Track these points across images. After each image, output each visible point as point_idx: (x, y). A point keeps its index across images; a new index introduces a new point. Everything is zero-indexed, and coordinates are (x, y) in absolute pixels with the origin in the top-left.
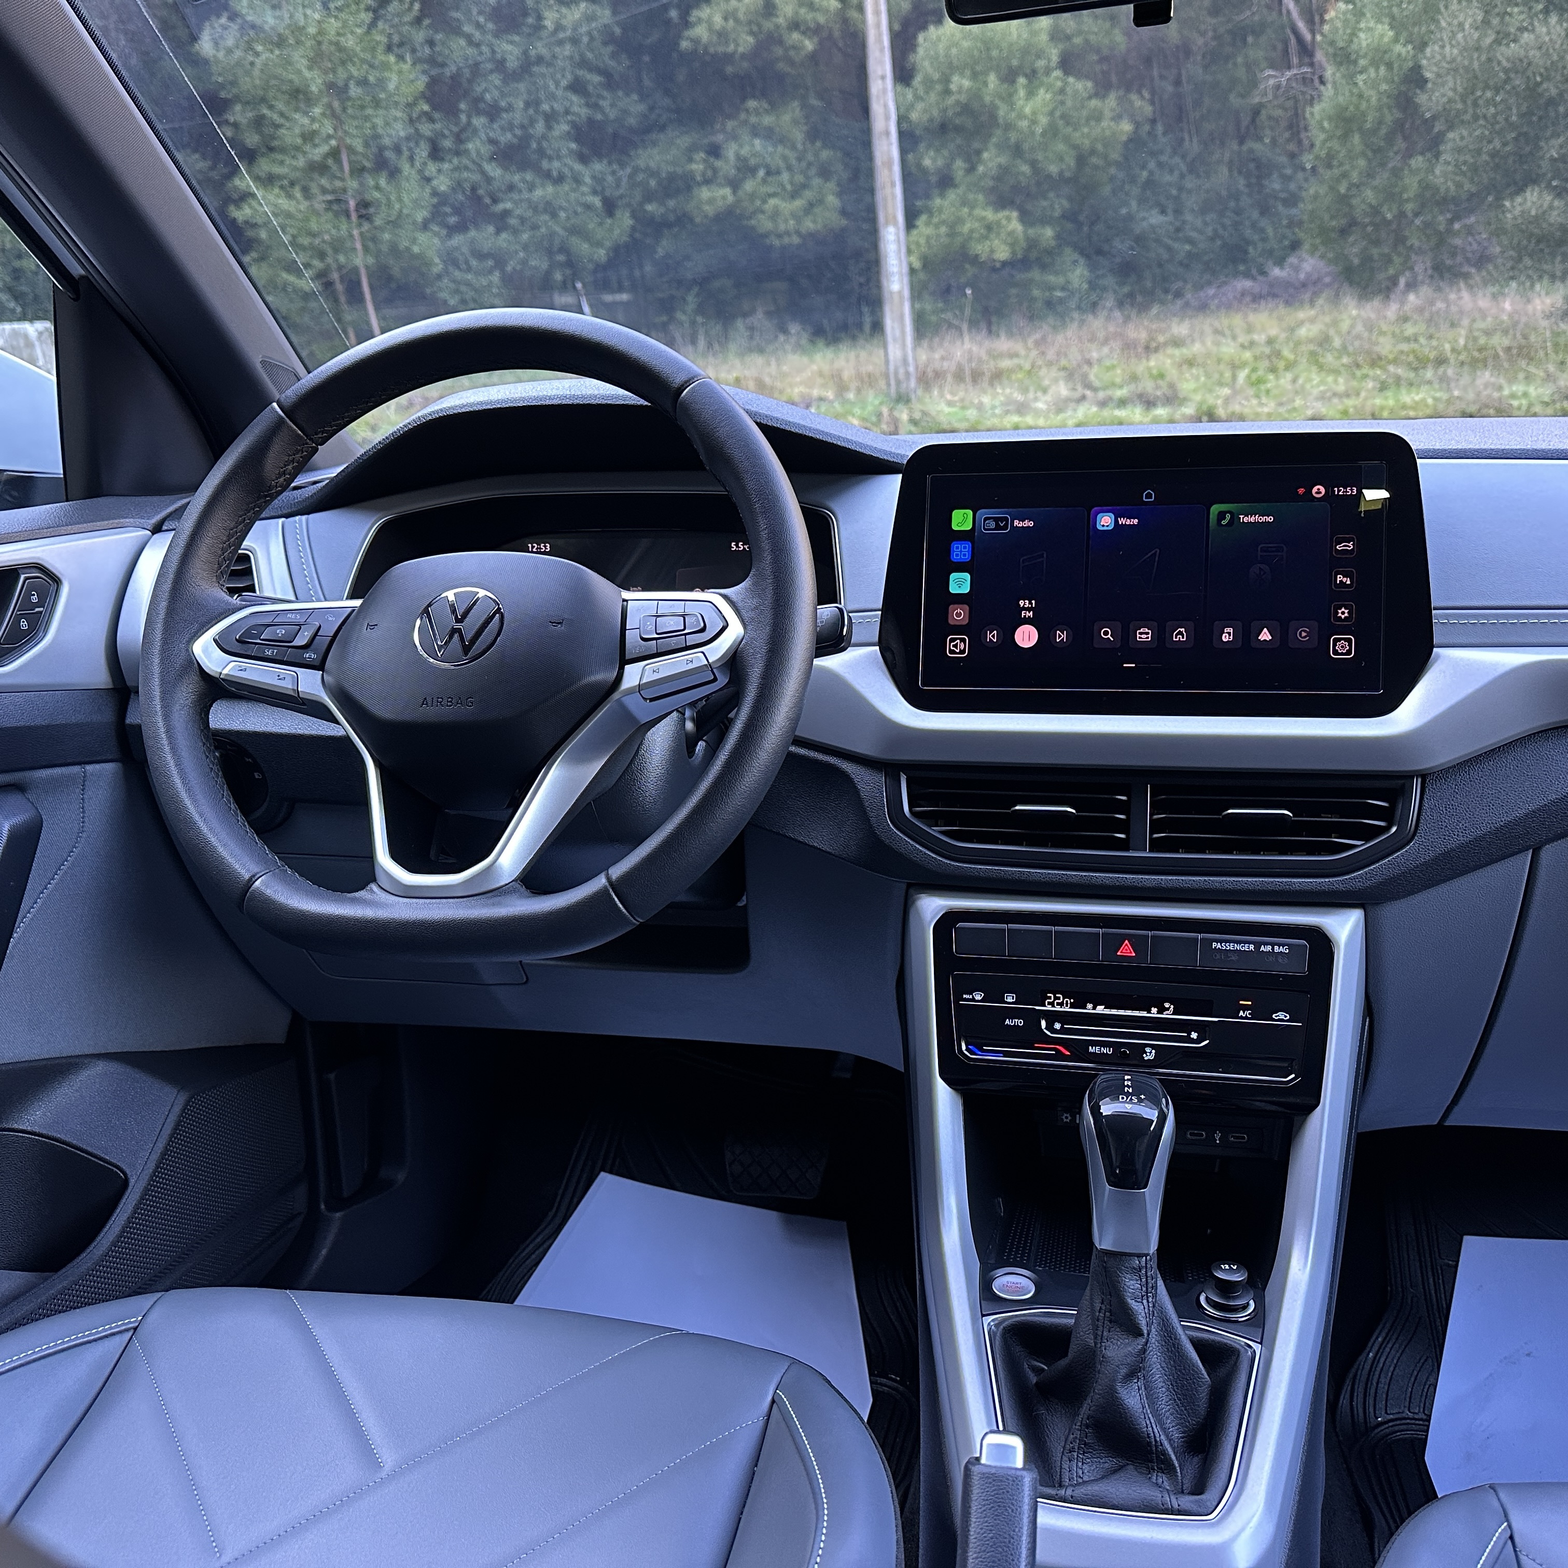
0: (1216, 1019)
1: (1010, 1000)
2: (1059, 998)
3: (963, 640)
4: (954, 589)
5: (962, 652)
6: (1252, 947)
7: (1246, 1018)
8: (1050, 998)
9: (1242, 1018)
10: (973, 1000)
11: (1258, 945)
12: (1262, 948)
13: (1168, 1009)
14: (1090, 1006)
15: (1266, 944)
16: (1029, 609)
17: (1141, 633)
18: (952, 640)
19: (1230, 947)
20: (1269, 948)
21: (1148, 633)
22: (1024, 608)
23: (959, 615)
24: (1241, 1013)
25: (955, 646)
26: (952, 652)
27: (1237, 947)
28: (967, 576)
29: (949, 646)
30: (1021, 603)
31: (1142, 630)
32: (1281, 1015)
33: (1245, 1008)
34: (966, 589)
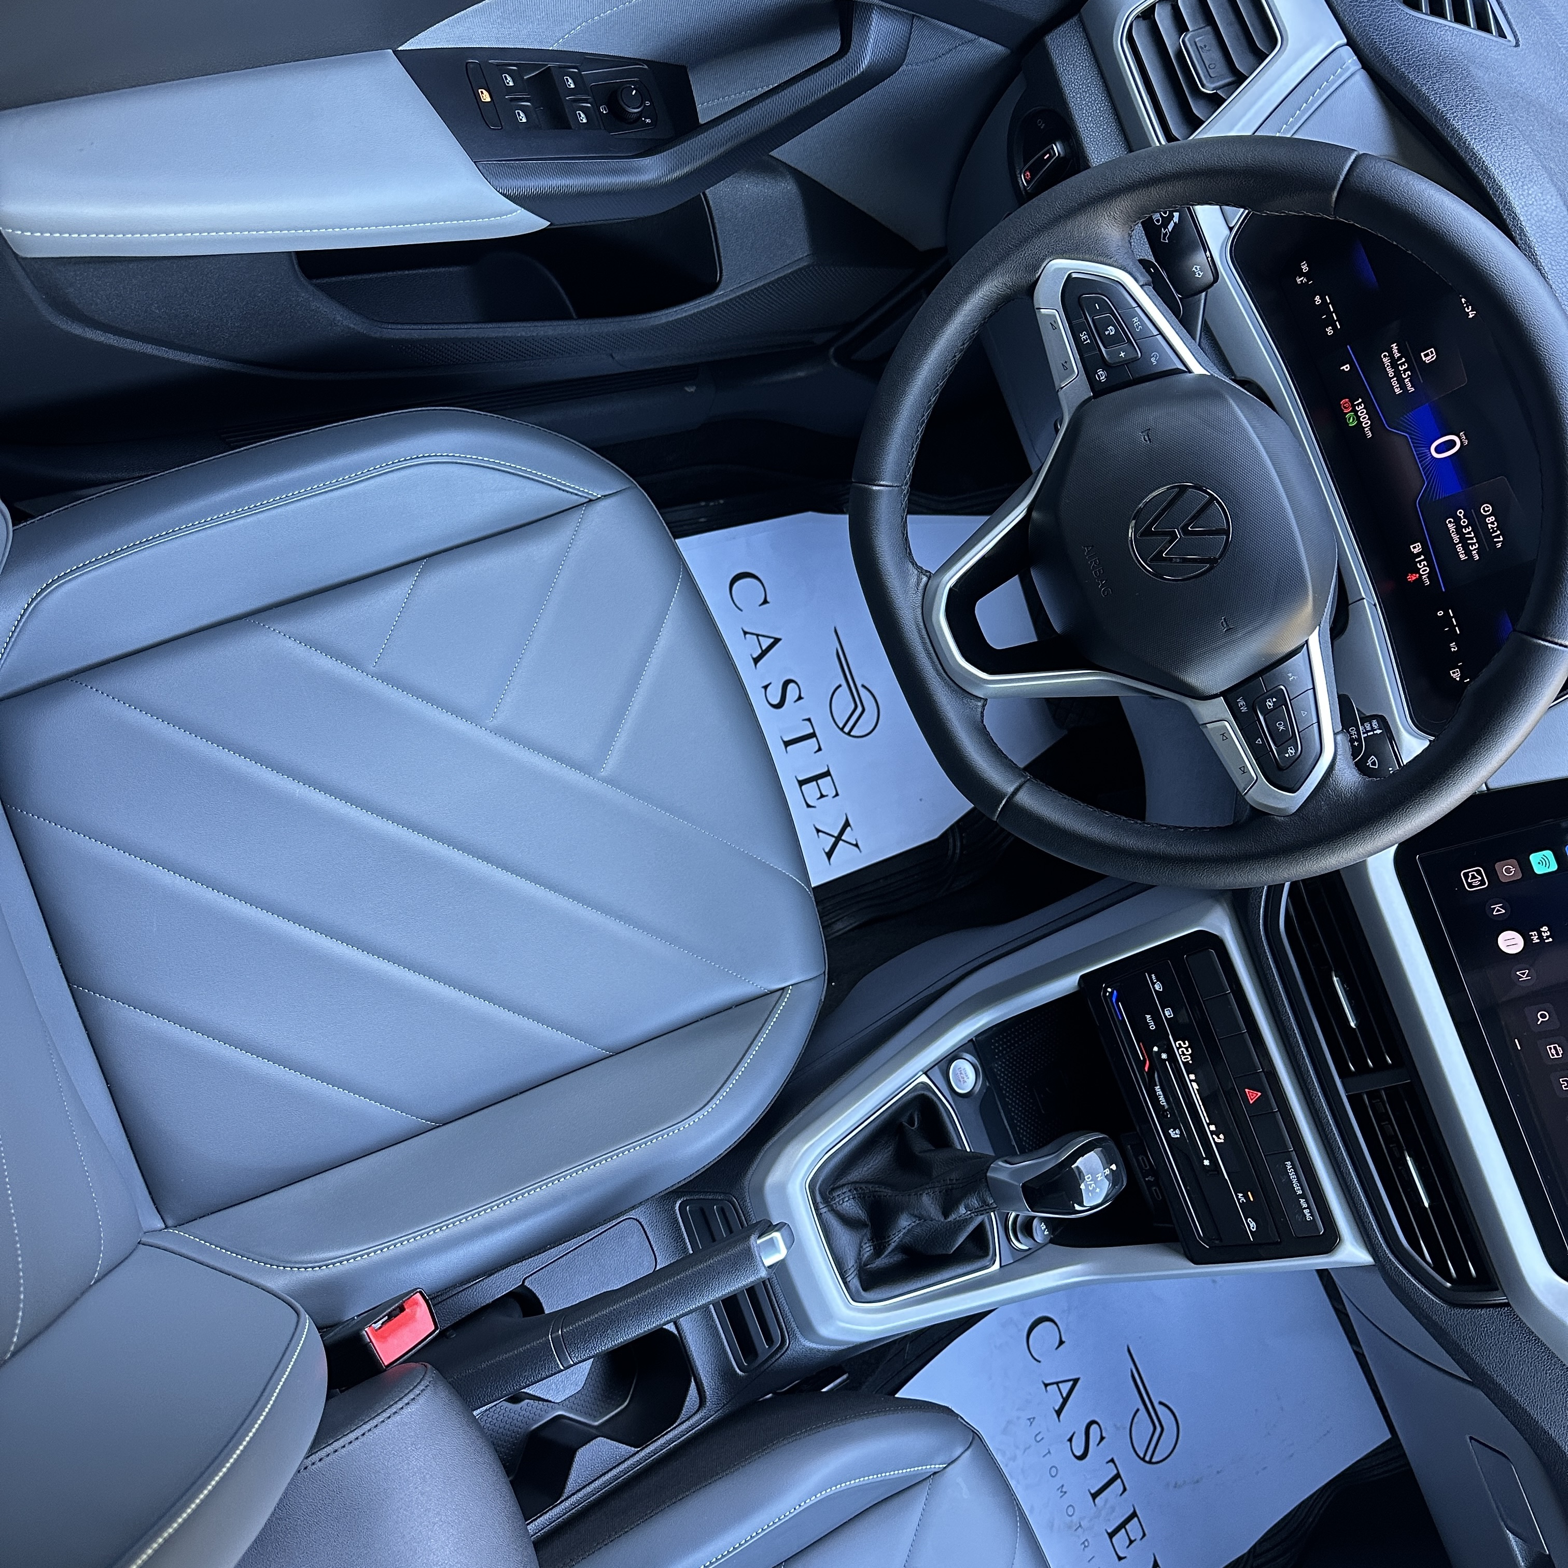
0: (1226, 1177)
1: (1167, 1013)
2: (1188, 1051)
3: (1482, 882)
4: (1534, 858)
5: (1470, 885)
6: (1300, 1192)
7: (1239, 1200)
8: (1185, 1044)
9: (1237, 1196)
10: (1153, 984)
11: (1303, 1196)
12: (1302, 1201)
13: (1219, 1138)
14: (1192, 1077)
15: (1307, 1202)
16: (1540, 937)
17: (1555, 1048)
18: (1479, 872)
19: (1293, 1176)
20: (1305, 1205)
21: (1558, 1054)
22: (1540, 933)
23: (1508, 871)
24: (1240, 1195)
25: (1474, 877)
26: (1466, 875)
27: (1295, 1181)
28: (1554, 867)
29: (1471, 871)
30: (1545, 929)
31: (1558, 1048)
32: (1253, 1225)
33: (1246, 1196)
34: (1539, 870)
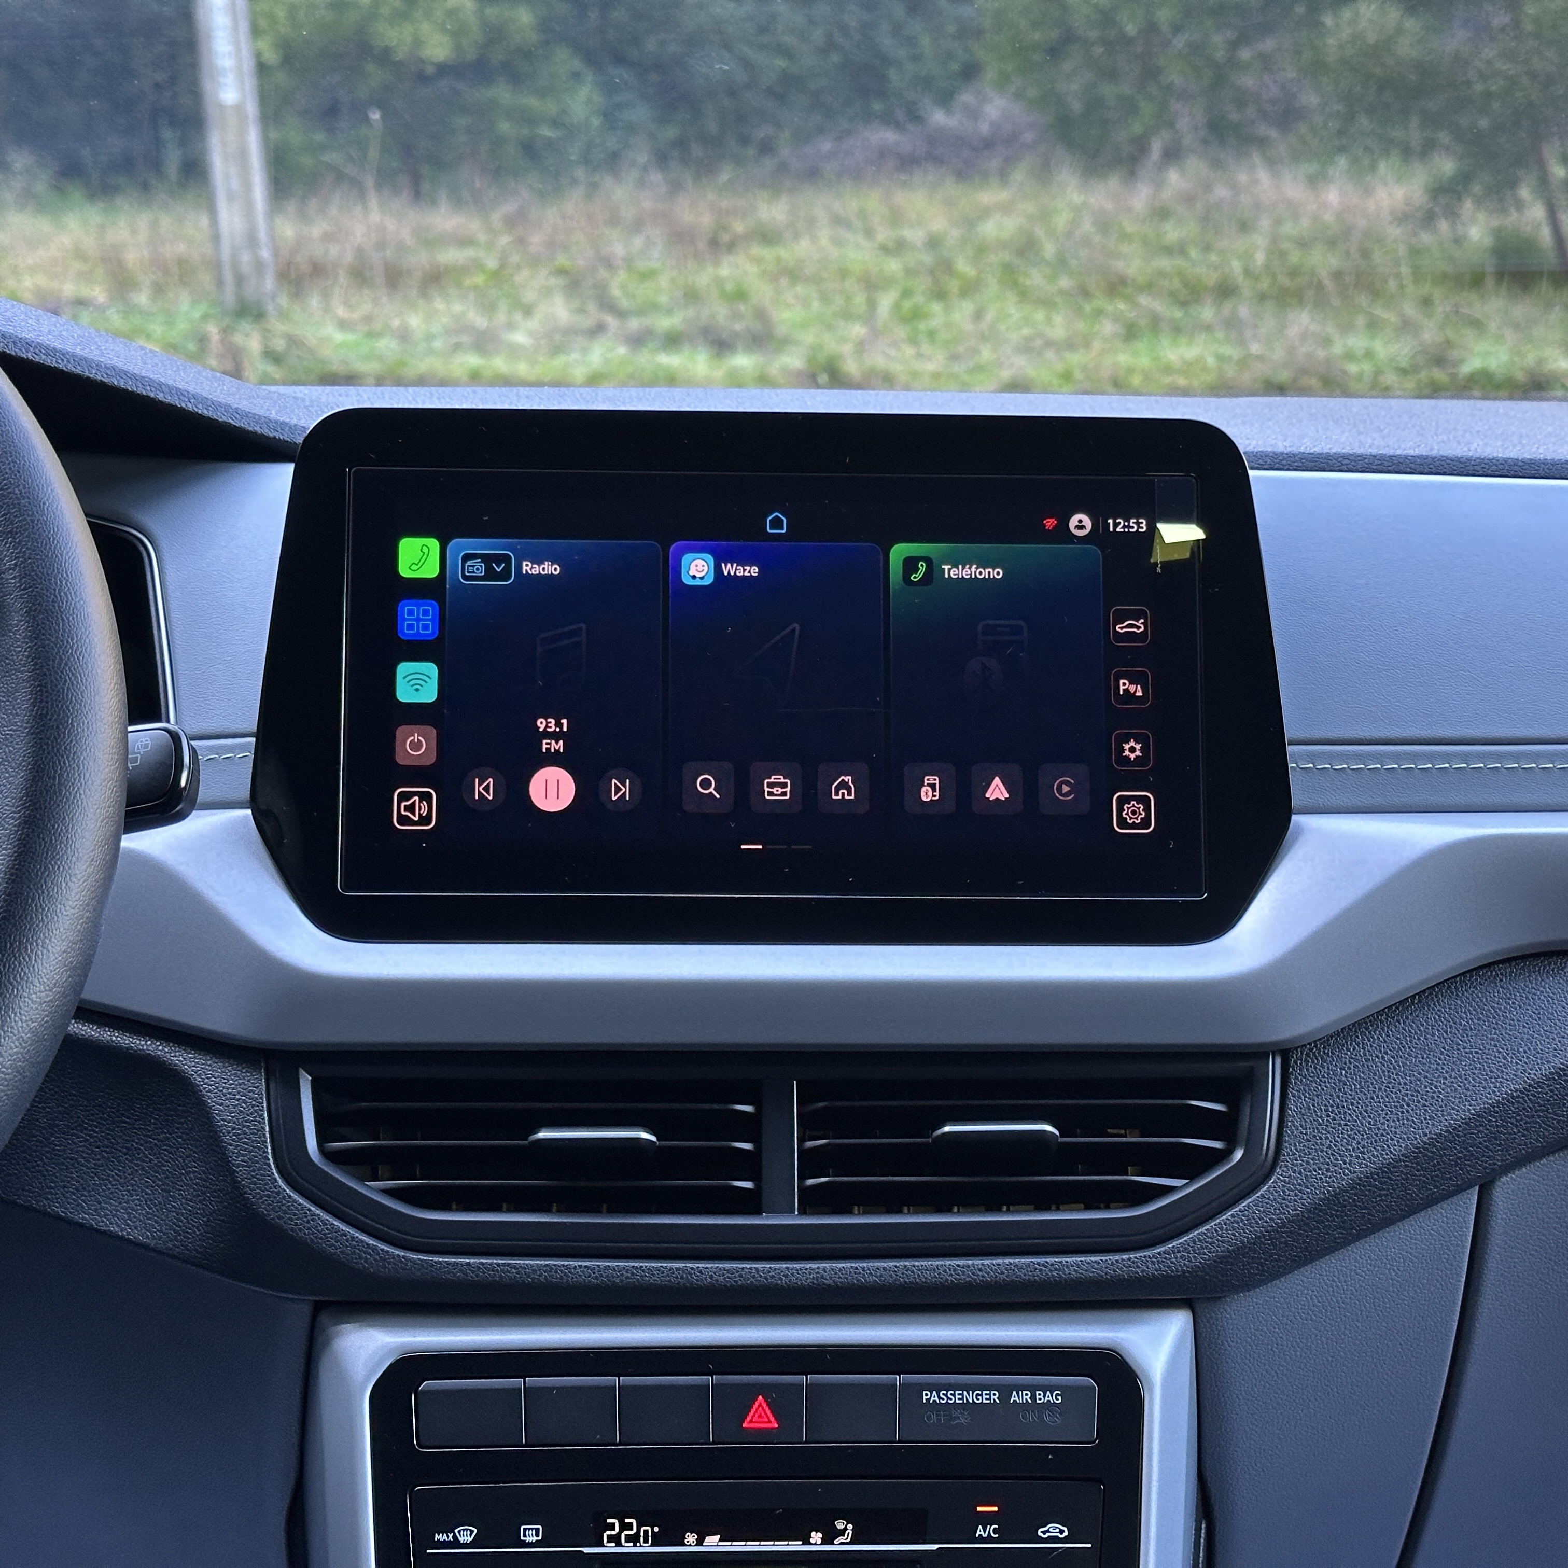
0: (935, 1547)
1: (531, 1538)
2: (630, 1526)
3: (426, 797)
4: (405, 693)
5: (425, 820)
6: (995, 1396)
7: (989, 1540)
8: (612, 1527)
9: (981, 1540)
10: (456, 1543)
11: (1005, 1392)
12: (1014, 1397)
13: (842, 1532)
14: (691, 1538)
15: (1020, 1388)
16: (556, 736)
17: (771, 785)
18: (404, 797)
19: (956, 1397)
20: (1026, 1396)
21: (784, 785)
22: (546, 734)
23: (416, 746)
24: (980, 1531)
25: (411, 808)
26: (403, 820)
27: (970, 1397)
28: (431, 670)
29: (397, 808)
30: (541, 724)
31: (772, 780)
32: (1054, 1529)
33: (986, 1520)
34: (429, 693)
